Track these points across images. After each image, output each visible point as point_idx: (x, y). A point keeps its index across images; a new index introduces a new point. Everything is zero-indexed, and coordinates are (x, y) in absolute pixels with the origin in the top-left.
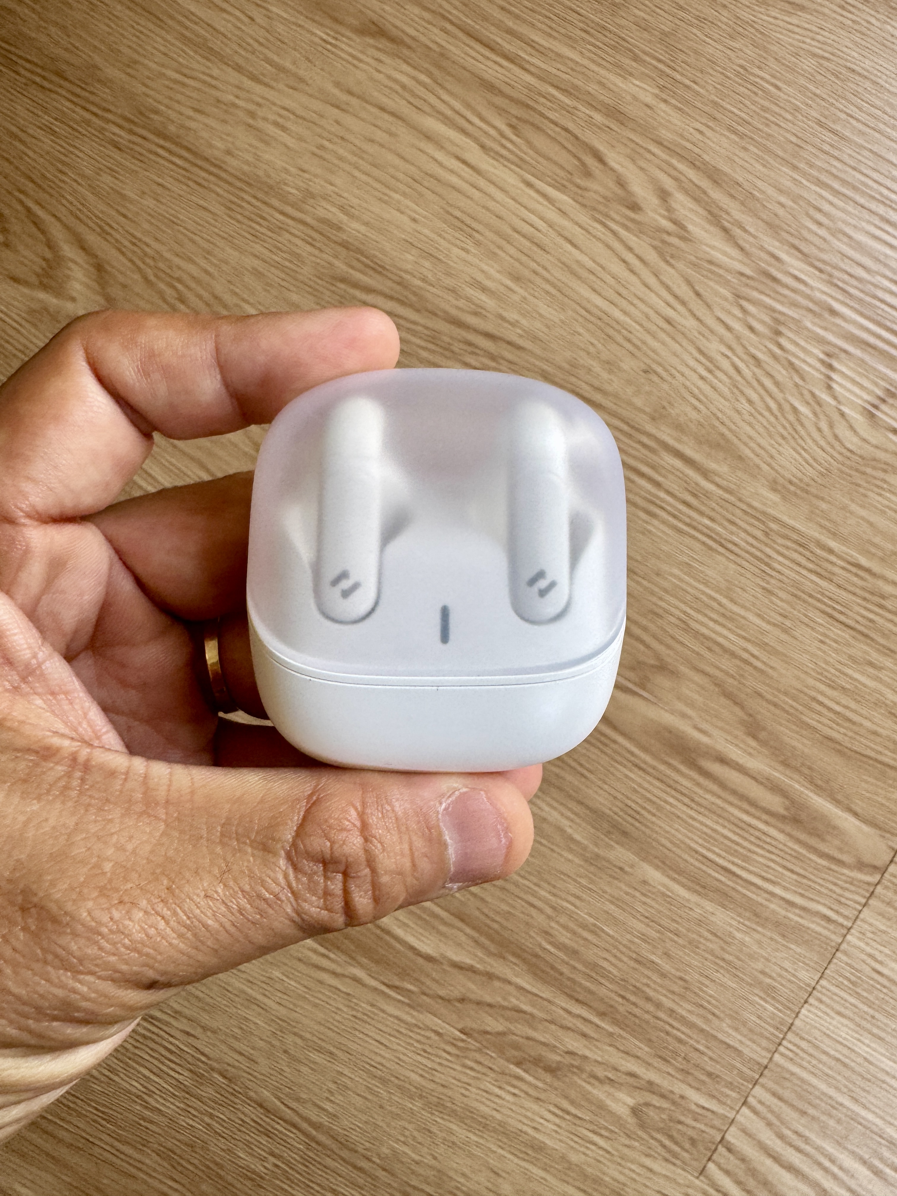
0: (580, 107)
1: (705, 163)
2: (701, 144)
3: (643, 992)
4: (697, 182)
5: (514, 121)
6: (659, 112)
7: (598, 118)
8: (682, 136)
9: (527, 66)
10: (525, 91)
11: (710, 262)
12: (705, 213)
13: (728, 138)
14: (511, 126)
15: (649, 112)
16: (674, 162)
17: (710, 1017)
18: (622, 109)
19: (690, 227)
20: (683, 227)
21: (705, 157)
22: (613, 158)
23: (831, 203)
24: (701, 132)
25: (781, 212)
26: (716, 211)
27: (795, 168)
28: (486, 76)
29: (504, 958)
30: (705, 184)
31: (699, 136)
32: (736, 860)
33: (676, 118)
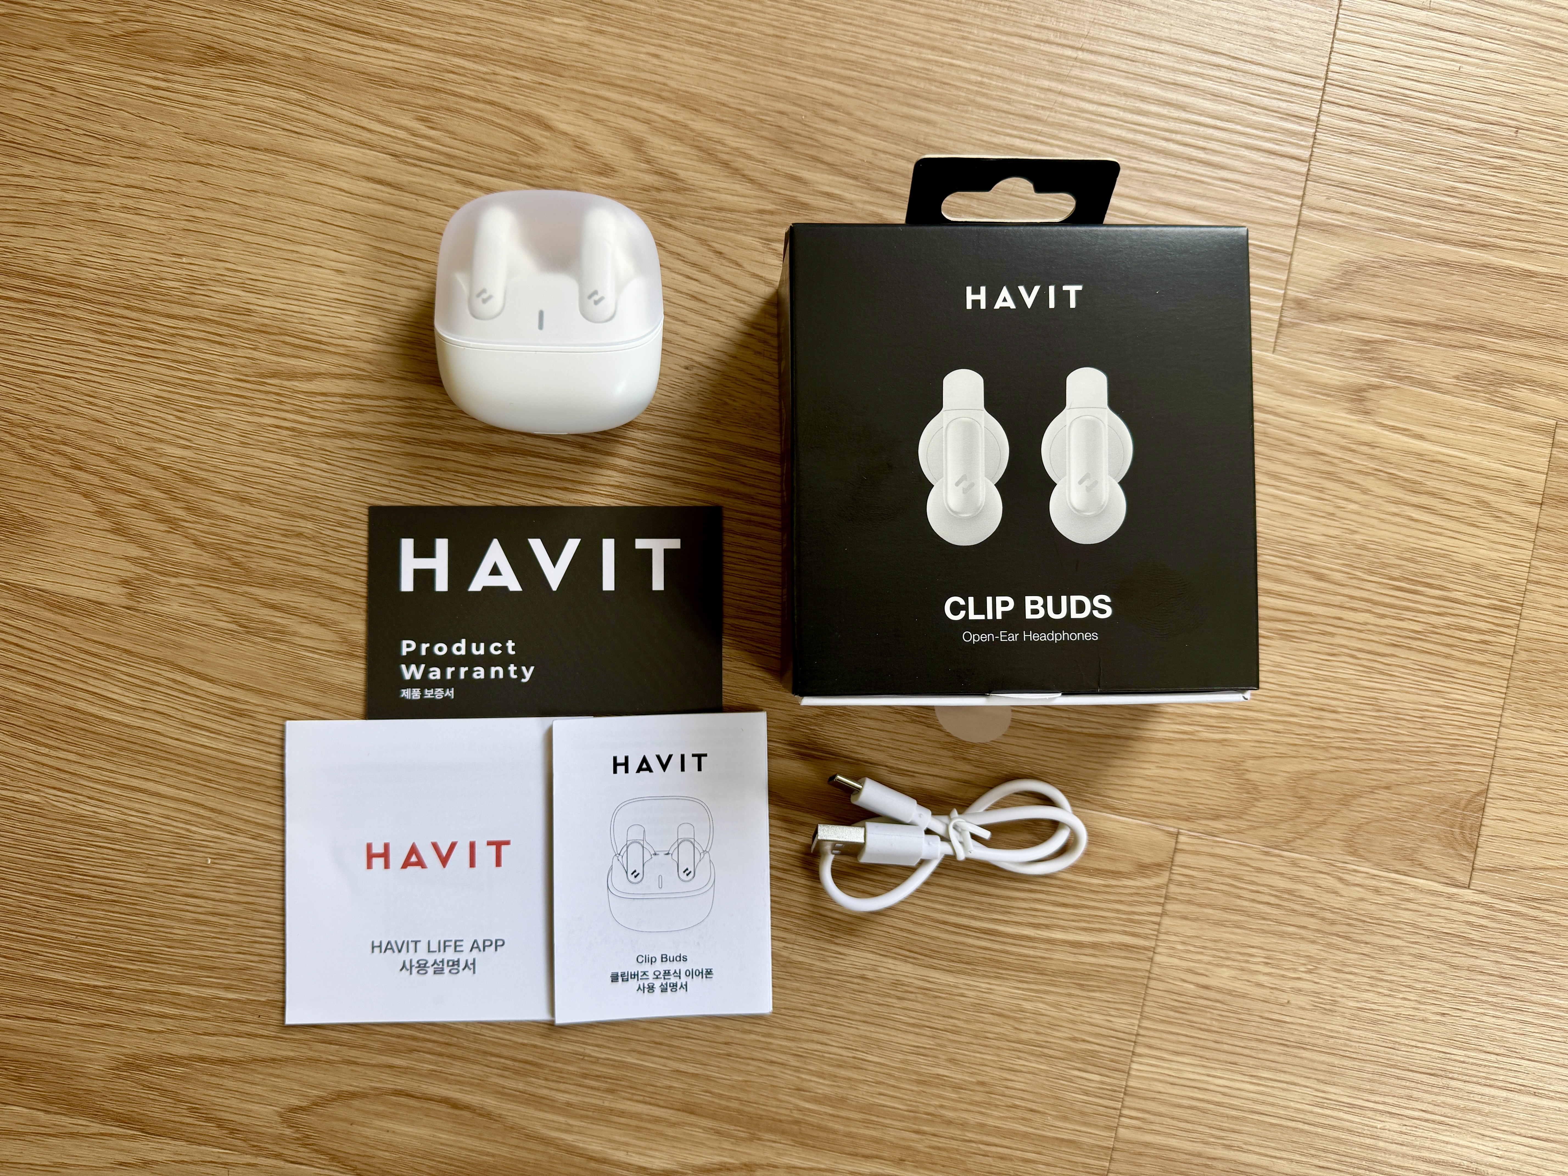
0: (498, 70)
1: (673, 91)
2: (661, 71)
3: (941, 1116)
4: (672, 117)
5: (423, 113)
6: (597, 47)
7: (526, 76)
8: (635, 68)
9: (418, 41)
10: (425, 72)
11: (720, 209)
12: (694, 152)
13: (691, 53)
14: (423, 120)
15: (585, 51)
16: (636, 101)
17: (1029, 1115)
18: (551, 57)
19: (682, 174)
20: (673, 177)
21: (672, 84)
22: (561, 120)
23: (840, 93)
24: (656, 56)
25: (785, 122)
26: (706, 144)
27: (782, 64)
28: (371, 69)
29: (759, 1139)
30: (682, 116)
31: (656, 61)
32: (995, 916)
33: (621, 49)
